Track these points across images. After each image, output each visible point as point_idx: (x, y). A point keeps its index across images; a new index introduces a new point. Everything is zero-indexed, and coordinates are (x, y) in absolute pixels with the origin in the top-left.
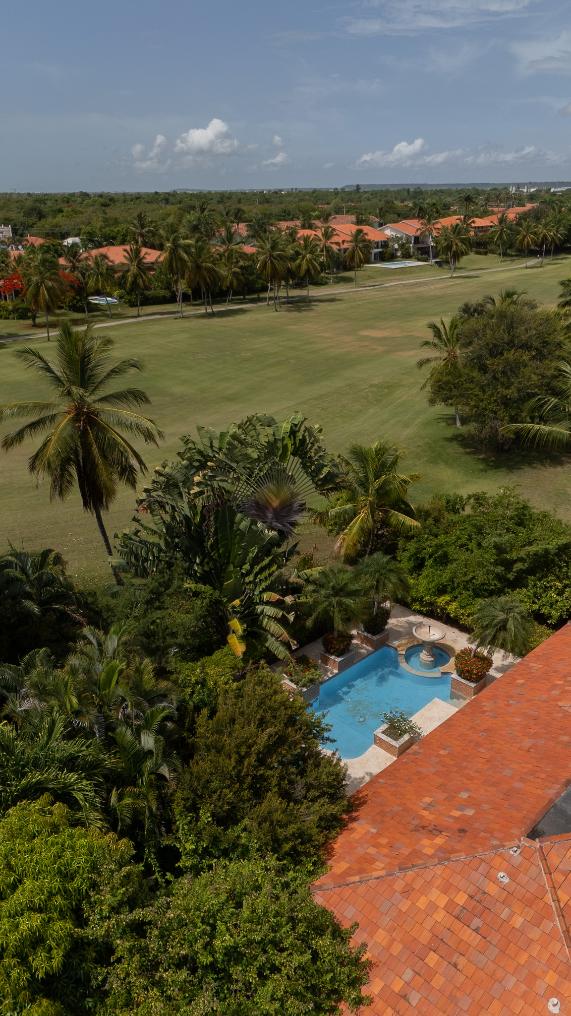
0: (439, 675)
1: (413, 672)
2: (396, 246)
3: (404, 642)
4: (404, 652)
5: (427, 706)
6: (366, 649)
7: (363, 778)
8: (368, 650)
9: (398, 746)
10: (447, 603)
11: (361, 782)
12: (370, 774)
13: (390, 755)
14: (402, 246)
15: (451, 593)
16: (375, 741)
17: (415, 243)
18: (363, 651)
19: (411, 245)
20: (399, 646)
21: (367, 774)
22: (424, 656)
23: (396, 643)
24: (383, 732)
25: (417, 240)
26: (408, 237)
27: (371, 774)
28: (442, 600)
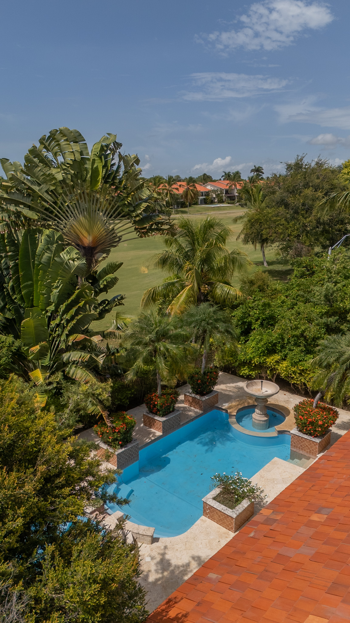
0: (275, 434)
1: (247, 432)
2: (214, 196)
3: (234, 404)
4: (235, 414)
5: (266, 466)
6: (194, 411)
7: (188, 565)
8: (196, 413)
9: (234, 516)
10: (277, 362)
11: (185, 572)
12: (197, 559)
13: (224, 530)
14: (218, 196)
15: (281, 352)
16: (204, 511)
17: (226, 194)
18: (190, 413)
19: (224, 195)
20: (230, 408)
21: (193, 558)
22: (258, 416)
23: (226, 406)
24: (214, 499)
25: (227, 192)
26: (221, 190)
27: (199, 558)
28: (271, 360)
